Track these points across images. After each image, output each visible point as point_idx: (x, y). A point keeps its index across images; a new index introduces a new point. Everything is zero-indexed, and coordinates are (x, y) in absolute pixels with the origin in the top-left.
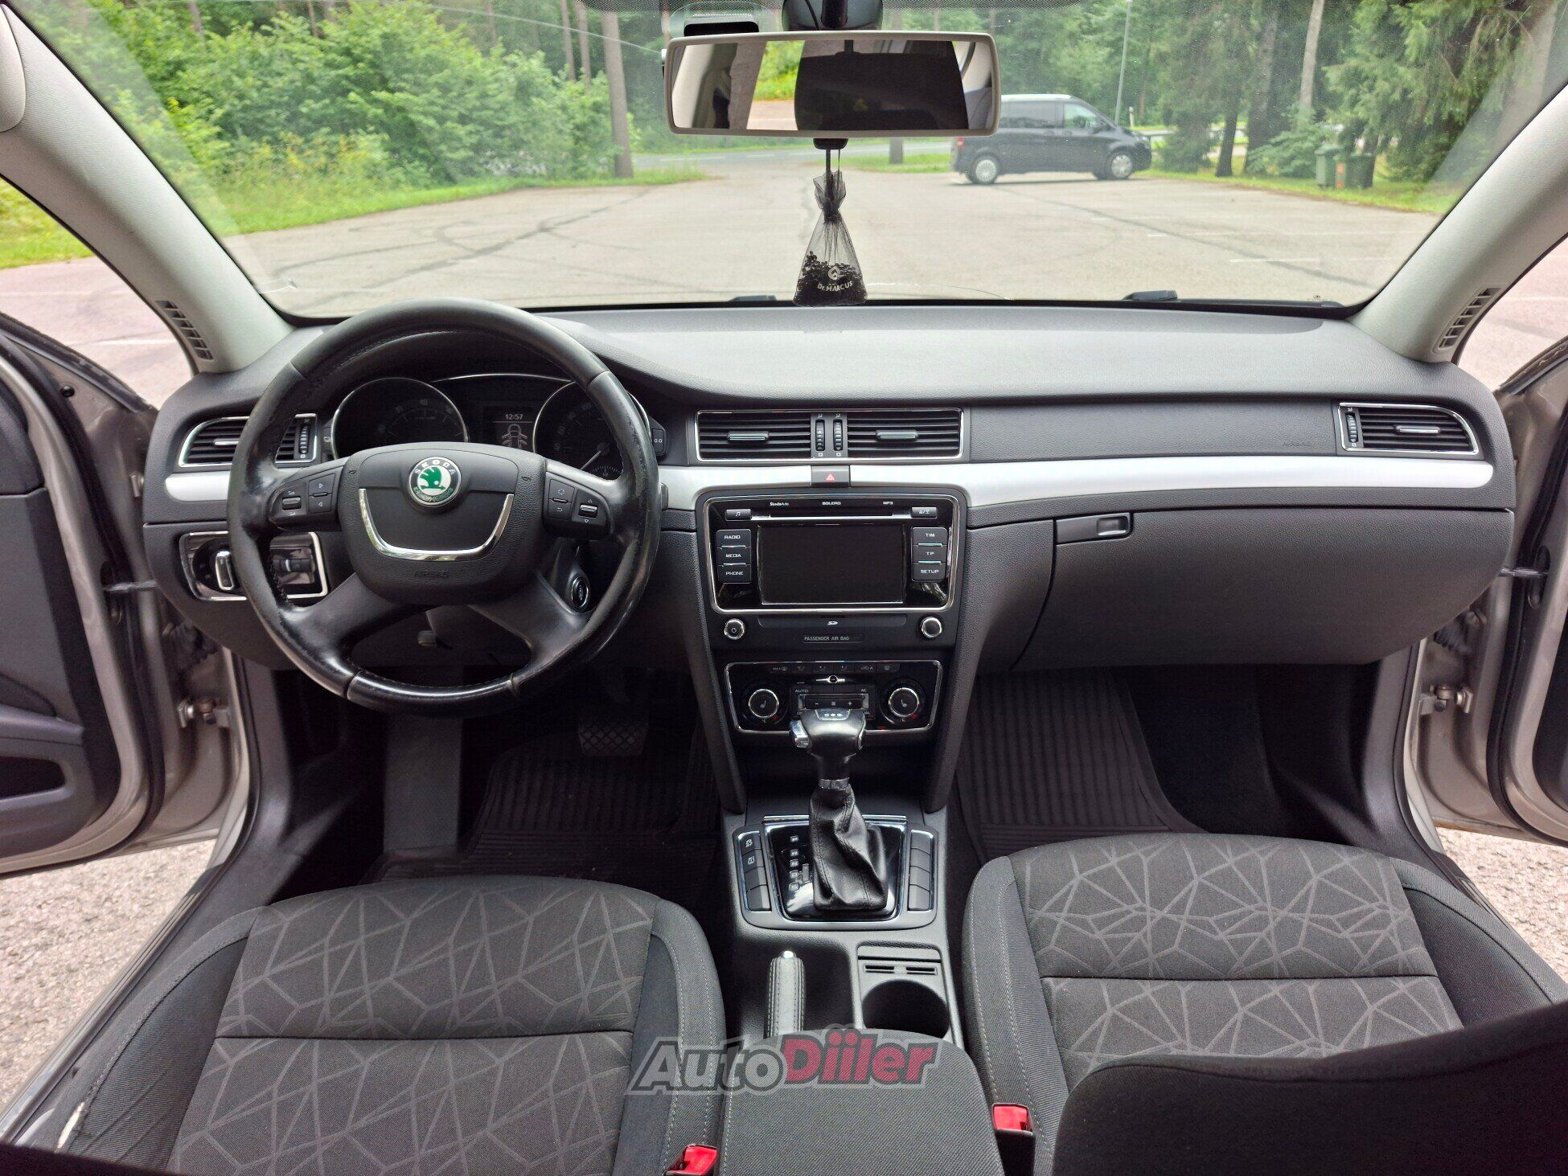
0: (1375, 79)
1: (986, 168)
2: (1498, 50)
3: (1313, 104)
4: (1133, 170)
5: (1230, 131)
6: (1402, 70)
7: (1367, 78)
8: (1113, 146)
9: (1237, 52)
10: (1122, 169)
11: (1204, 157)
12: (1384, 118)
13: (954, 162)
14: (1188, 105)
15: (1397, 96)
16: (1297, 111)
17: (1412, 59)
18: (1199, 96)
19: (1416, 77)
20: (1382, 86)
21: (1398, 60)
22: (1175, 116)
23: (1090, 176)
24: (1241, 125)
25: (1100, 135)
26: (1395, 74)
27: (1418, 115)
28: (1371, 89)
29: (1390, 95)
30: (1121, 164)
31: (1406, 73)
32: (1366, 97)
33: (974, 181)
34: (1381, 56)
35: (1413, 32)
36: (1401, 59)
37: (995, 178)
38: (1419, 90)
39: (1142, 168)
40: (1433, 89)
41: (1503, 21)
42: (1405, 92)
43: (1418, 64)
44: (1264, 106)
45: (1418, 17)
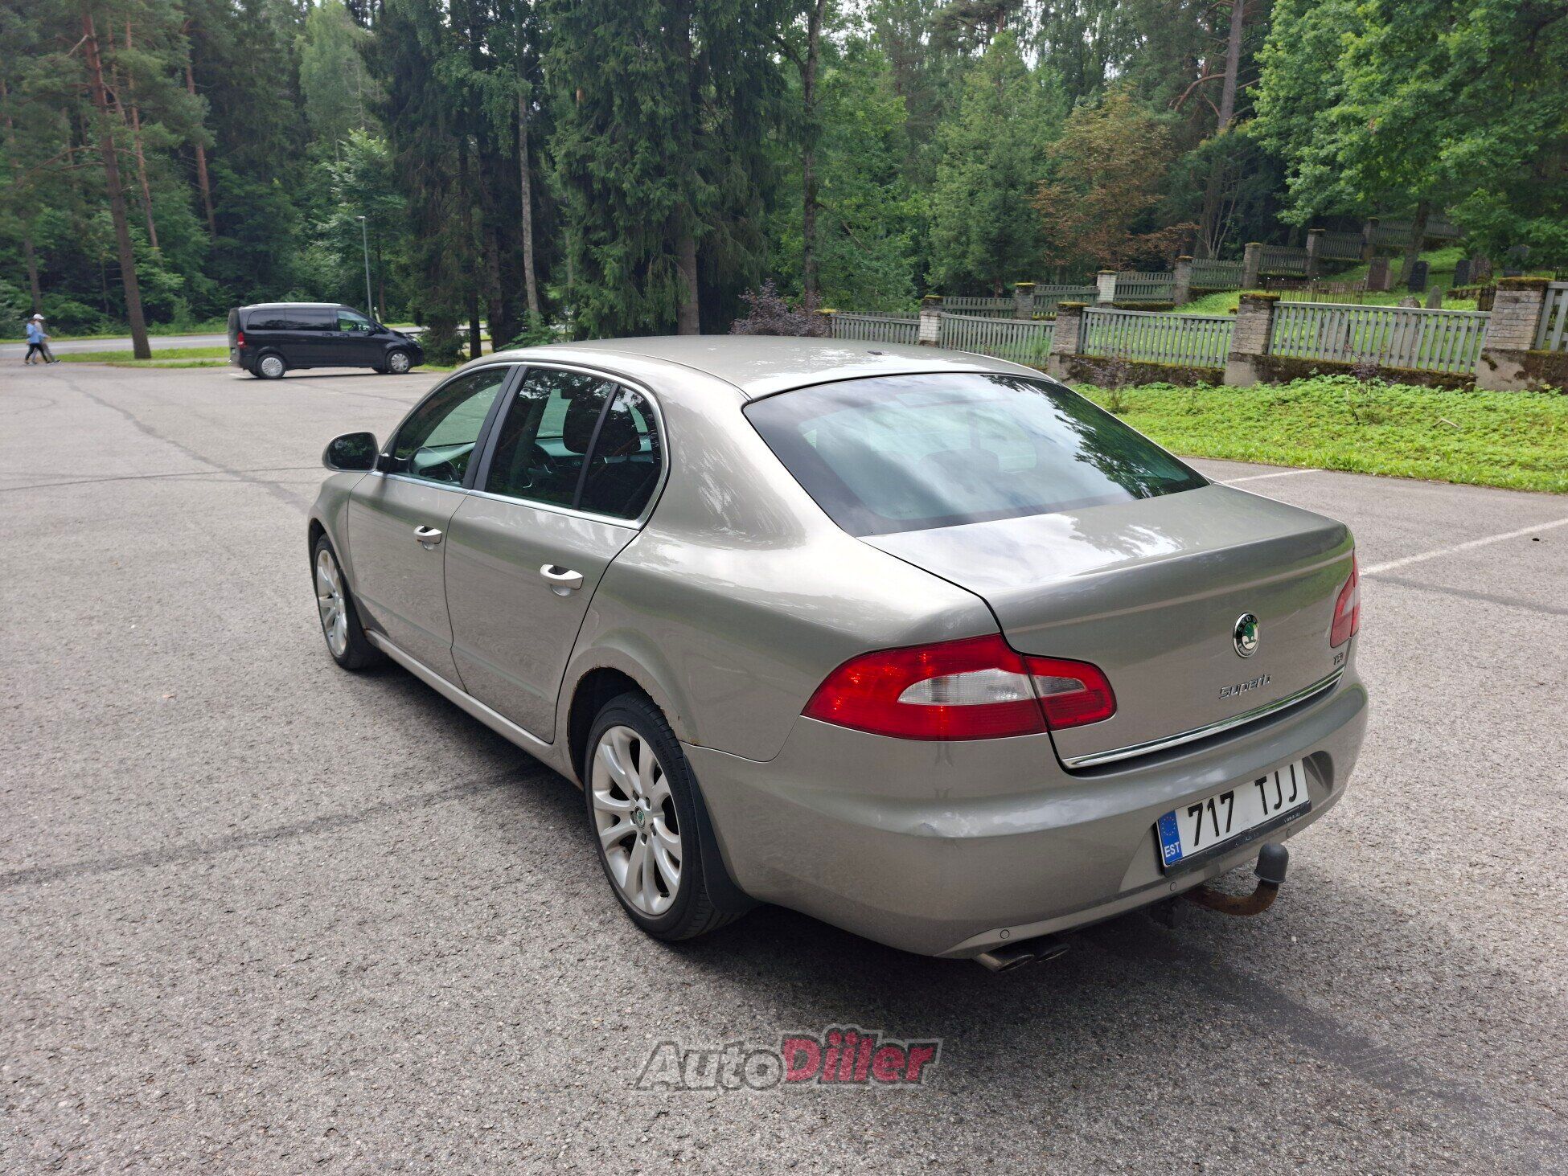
0: (588, 298)
1: (270, 364)
2: (665, 280)
3: (540, 311)
4: (411, 365)
5: (475, 330)
6: (605, 292)
7: (582, 296)
8: (389, 346)
9: (468, 267)
10: (401, 365)
11: (459, 352)
12: (600, 325)
13: (237, 359)
14: (437, 309)
15: (606, 310)
16: (529, 316)
17: (611, 285)
18: (445, 302)
19: (617, 297)
20: (594, 303)
21: (601, 284)
22: (425, 318)
23: (370, 371)
24: (483, 324)
25: (375, 336)
26: (601, 295)
27: (623, 324)
28: (587, 305)
29: (601, 310)
30: (399, 361)
31: (610, 295)
32: (585, 311)
33: (260, 376)
34: (589, 281)
35: (608, 266)
36: (603, 284)
37: (283, 373)
38: (620, 307)
39: (418, 364)
40: (629, 306)
41: (665, 260)
42: (612, 308)
43: (616, 288)
44: (500, 311)
45: (609, 256)
